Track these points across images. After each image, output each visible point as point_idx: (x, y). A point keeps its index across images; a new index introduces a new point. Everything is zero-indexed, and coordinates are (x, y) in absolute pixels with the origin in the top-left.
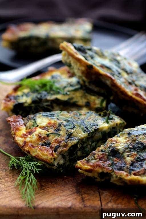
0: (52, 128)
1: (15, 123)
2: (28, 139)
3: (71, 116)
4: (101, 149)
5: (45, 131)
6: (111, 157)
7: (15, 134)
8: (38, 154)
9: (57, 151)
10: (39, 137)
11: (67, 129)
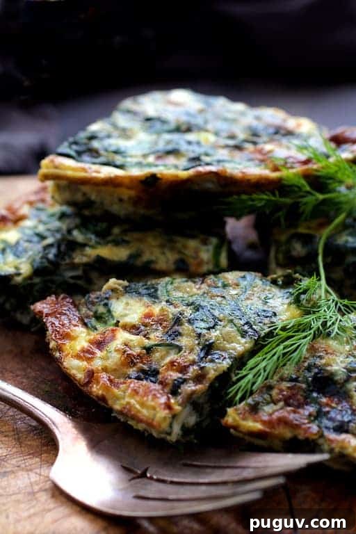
0: (157, 330)
1: (57, 318)
2: (97, 364)
3: (202, 291)
4: (286, 372)
5: (139, 336)
6: (315, 395)
7: (60, 349)
8: (128, 403)
9: (180, 394)
10: (125, 355)
11: (199, 331)
